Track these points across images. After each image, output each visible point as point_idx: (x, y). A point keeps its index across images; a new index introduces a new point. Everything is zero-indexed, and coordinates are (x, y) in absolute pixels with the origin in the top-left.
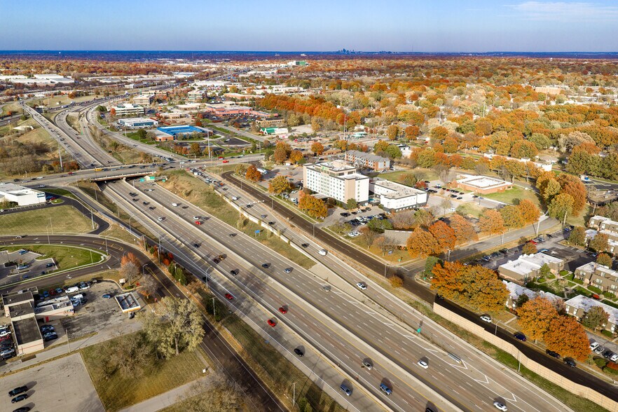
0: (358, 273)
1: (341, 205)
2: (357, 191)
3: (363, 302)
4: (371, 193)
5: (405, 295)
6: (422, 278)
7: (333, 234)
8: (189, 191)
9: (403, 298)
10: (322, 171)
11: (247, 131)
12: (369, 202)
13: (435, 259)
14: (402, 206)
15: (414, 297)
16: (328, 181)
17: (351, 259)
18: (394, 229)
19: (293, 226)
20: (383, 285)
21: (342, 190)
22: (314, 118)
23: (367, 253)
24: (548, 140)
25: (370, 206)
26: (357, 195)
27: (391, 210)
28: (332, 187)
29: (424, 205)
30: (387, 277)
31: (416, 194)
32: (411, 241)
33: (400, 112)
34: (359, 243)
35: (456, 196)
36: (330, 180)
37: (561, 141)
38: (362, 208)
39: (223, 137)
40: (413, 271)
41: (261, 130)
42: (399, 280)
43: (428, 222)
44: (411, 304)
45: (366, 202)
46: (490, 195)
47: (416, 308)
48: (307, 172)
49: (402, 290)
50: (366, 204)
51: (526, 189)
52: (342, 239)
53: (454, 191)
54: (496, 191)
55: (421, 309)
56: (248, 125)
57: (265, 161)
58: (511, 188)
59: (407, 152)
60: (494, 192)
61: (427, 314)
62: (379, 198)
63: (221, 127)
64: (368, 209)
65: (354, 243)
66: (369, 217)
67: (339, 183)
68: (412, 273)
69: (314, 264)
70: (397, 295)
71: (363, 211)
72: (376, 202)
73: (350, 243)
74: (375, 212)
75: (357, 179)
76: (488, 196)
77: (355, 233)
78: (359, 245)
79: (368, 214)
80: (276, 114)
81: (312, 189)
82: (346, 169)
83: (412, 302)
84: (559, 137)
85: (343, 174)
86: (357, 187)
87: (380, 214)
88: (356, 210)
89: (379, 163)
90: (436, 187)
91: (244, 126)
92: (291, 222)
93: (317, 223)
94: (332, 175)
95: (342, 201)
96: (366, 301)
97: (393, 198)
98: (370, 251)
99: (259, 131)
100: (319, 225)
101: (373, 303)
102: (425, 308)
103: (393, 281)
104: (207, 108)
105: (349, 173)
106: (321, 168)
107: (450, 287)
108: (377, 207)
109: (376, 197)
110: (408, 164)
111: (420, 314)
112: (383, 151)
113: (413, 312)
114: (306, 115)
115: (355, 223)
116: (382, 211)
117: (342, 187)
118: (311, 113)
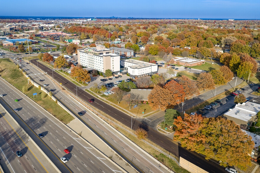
0: (109, 125)
1: (102, 74)
2: (112, 65)
3: (111, 158)
4: (122, 67)
5: (150, 147)
6: (162, 127)
7: (93, 94)
8: (3, 69)
9: (149, 150)
10: (89, 52)
11: (58, 41)
12: (120, 72)
13: (173, 112)
14: (143, 74)
15: (159, 150)
16: (93, 58)
17: (103, 113)
18: (137, 88)
19: (64, 89)
20: (129, 137)
21: (102, 64)
22: (94, 35)
23: (117, 107)
24: (216, 41)
25: (121, 74)
26: (112, 67)
27: (135, 77)
28: (96, 63)
29: (156, 73)
30: (134, 128)
31: (151, 66)
32: (151, 97)
33: (138, 33)
34: (111, 100)
35: (174, 68)
36: (94, 58)
37: (222, 41)
38: (116, 75)
39: (43, 44)
40: (155, 121)
41: (65, 41)
42: (144, 132)
43: (162, 82)
44: (156, 157)
45: (118, 72)
46: (194, 67)
47: (162, 161)
48: (80, 54)
49: (147, 142)
50: (119, 74)
51: (213, 63)
52: (99, 97)
53: (172, 65)
54: (197, 65)
55: (167, 163)
56: (59, 39)
57: (62, 53)
58: (204, 63)
59: (143, 48)
60: (195, 65)
61: (173, 169)
62: (127, 70)
63: (44, 40)
64: (119, 76)
65: (108, 99)
66: (120, 81)
67: (100, 59)
68: (154, 123)
69: (72, 119)
70: (143, 147)
71: (116, 77)
72: (125, 72)
73: (104, 100)
74: (125, 78)
75: (111, 56)
76: (193, 67)
77: (109, 92)
78: (112, 101)
79: (120, 79)
80: (75, 34)
81: (84, 65)
82: (104, 51)
83: (158, 154)
84: (221, 39)
85: (102, 54)
86: (112, 62)
87: (128, 79)
88: (112, 77)
89: (128, 53)
90: (161, 64)
91: (57, 39)
92: (63, 87)
93: (83, 86)
94: (95, 54)
95: (102, 71)
96: (114, 156)
97: (136, 68)
98: (120, 106)
99: (64, 41)
100: (83, 88)
101: (120, 159)
102: (171, 161)
103: (139, 134)
104: (40, 32)
105: (107, 53)
106: (88, 50)
107: (193, 139)
108: (126, 75)
109: (125, 69)
110: (143, 54)
111: (167, 168)
112: (129, 47)
113: (160, 166)
114: (90, 34)
115: (111, 85)
116: (129, 77)
117: (102, 62)
118: (93, 33)
